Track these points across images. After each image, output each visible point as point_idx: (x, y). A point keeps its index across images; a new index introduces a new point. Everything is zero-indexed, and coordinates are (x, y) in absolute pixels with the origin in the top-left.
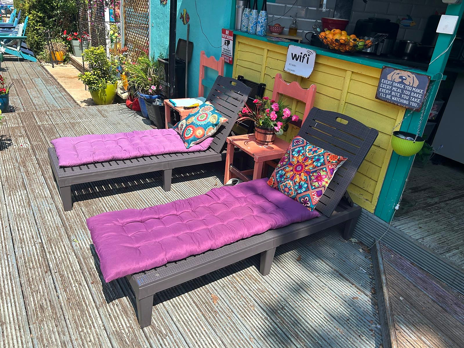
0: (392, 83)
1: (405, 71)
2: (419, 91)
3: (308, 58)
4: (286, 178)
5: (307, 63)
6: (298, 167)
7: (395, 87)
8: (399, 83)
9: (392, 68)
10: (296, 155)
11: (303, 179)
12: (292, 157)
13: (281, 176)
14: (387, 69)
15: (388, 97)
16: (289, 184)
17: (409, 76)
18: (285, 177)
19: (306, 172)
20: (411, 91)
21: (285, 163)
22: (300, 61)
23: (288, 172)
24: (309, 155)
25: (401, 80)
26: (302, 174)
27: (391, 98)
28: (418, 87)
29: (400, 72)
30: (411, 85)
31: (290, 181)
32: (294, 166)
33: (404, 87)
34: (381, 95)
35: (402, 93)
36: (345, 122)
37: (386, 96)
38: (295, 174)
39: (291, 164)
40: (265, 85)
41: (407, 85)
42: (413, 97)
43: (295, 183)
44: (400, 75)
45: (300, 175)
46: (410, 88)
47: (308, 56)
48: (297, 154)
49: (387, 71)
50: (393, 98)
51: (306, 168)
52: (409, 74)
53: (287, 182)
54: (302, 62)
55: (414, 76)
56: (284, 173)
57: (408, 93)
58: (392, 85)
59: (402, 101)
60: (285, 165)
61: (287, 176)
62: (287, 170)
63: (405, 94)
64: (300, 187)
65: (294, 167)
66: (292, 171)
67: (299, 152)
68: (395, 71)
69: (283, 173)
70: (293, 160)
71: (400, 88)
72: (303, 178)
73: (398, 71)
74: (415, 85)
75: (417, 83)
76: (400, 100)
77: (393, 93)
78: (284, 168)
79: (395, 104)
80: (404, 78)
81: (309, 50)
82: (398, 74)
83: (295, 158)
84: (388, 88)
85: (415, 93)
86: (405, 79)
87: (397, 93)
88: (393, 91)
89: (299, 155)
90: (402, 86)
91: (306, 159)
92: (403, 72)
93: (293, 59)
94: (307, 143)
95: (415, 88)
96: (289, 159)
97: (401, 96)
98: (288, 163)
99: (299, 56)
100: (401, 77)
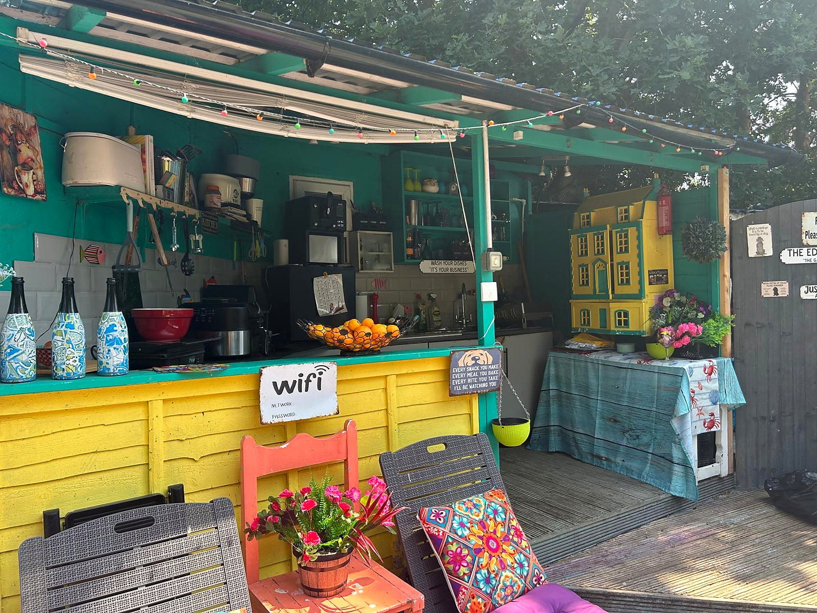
0: (466, 369)
1: (476, 350)
2: (495, 367)
3: (320, 379)
4: (496, 575)
5: (319, 388)
6: (491, 546)
7: (469, 372)
8: (473, 365)
9: (461, 350)
10: (466, 533)
11: (512, 552)
12: (466, 540)
13: (487, 581)
14: (457, 353)
15: (465, 387)
16: (507, 579)
17: (482, 354)
18: (493, 575)
19: (504, 539)
20: (487, 370)
21: (469, 559)
22: (300, 390)
23: (488, 564)
24: (478, 516)
25: (474, 362)
26: (504, 547)
27: (469, 387)
28: (493, 364)
29: (472, 353)
30: (486, 364)
31: (503, 573)
32: (484, 548)
33: (480, 368)
34: (456, 388)
35: (479, 376)
36: (441, 447)
37: (462, 388)
38: (498, 556)
39: (478, 551)
40: (182, 486)
41: (482, 365)
42: (491, 376)
43: (513, 568)
44: (472, 356)
45: (504, 551)
46: (485, 368)
47: (318, 376)
48: (465, 531)
49: (457, 357)
50: (471, 387)
51: (499, 535)
52: (481, 351)
53: (503, 578)
54: (306, 390)
55: (486, 352)
56: (486, 571)
57: (485, 373)
58: (466, 372)
59: (481, 386)
60: (474, 560)
61: (494, 571)
62: (484, 564)
63: (482, 376)
64: (521, 566)
65: (486, 549)
66: (491, 557)
67: (462, 525)
68: (466, 353)
69: (485, 574)
70: (473, 542)
71: (475, 371)
72: (510, 549)
73: (469, 353)
74: (490, 363)
75: (491, 359)
76: (478, 386)
77: (469, 381)
78: (478, 566)
79: (474, 393)
80: (477, 358)
81: (321, 364)
82: (470, 355)
83: (472, 538)
84: (462, 376)
85: (491, 370)
86: (479, 359)
87: (473, 379)
88: (469, 377)
89: (469, 529)
90: (477, 368)
91: (482, 524)
92: (474, 351)
93: (279, 392)
94: (450, 506)
95: (490, 365)
96: (467, 547)
97: (478, 380)
98: (473, 552)
99: (295, 382)
100: (473, 359)
